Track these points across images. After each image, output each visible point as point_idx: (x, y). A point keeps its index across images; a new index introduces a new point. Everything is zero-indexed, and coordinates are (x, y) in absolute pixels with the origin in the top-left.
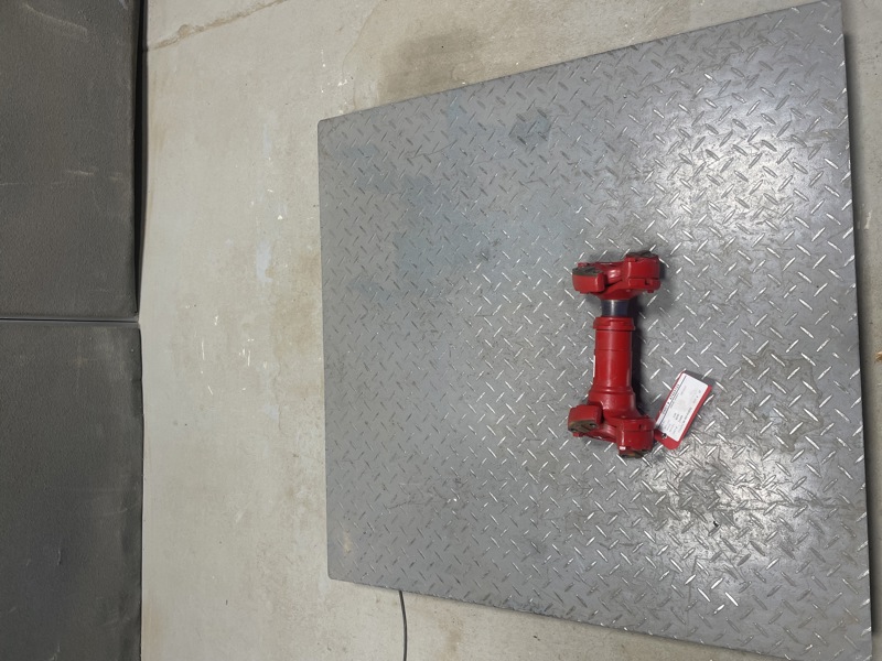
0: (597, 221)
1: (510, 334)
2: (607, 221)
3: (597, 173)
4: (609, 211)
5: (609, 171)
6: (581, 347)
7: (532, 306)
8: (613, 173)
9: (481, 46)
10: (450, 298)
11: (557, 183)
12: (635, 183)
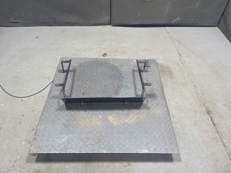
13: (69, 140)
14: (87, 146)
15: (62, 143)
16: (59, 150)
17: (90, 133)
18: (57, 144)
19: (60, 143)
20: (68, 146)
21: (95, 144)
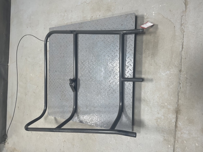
0: (102, 86)
1: (85, 68)
2: (101, 88)
3: (110, 87)
4: (103, 89)
5: (110, 90)
6: (82, 81)
7: (89, 72)
8: (109, 90)
9: (152, 57)
10: (92, 55)
11: (109, 79)
12: (107, 94)
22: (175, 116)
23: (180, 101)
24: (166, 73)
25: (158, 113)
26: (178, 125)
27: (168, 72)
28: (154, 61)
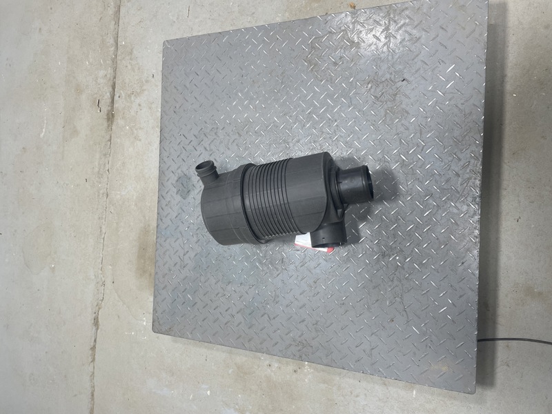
8: (212, 141)
13: (386, 38)
14: (340, 28)
15: (403, 29)
16: (407, 8)
17: (335, 64)
18: (416, 23)
19: (408, 29)
20: (387, 22)
21: (323, 37)
22: (116, 105)
23: (108, 137)
24: (127, 191)
25: (140, 105)
26: (111, 89)
27: (123, 193)
28: (144, 217)
